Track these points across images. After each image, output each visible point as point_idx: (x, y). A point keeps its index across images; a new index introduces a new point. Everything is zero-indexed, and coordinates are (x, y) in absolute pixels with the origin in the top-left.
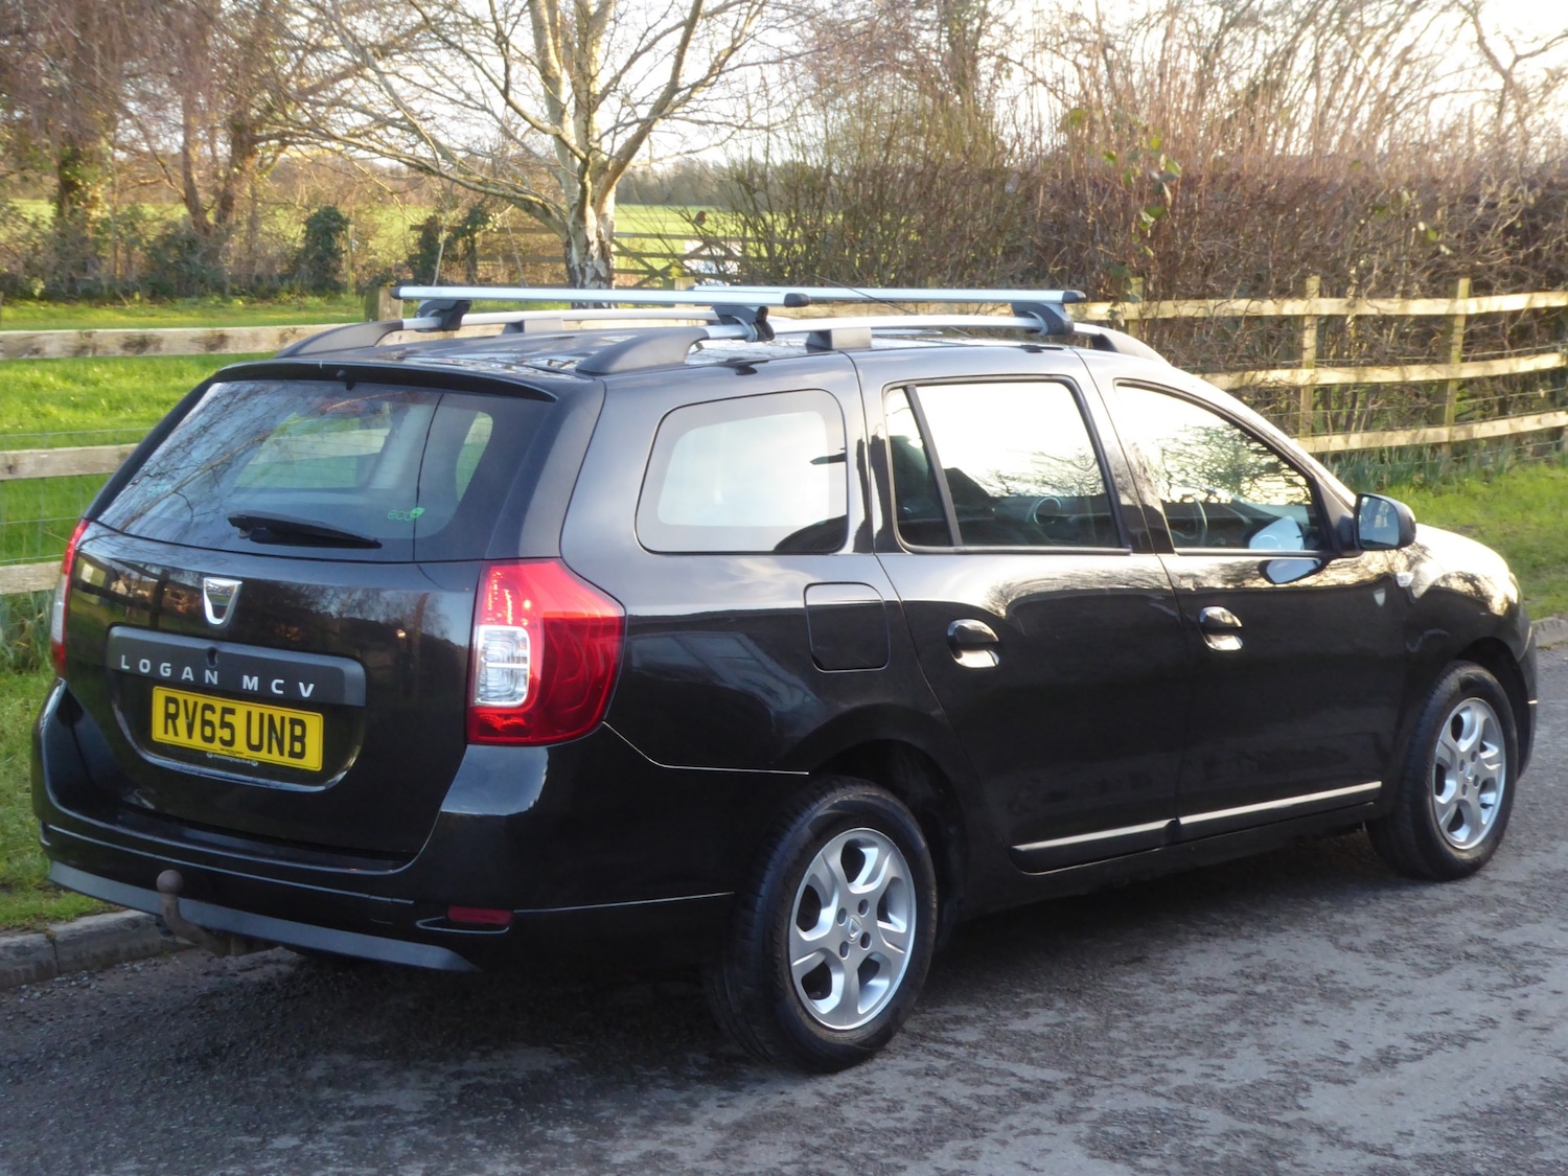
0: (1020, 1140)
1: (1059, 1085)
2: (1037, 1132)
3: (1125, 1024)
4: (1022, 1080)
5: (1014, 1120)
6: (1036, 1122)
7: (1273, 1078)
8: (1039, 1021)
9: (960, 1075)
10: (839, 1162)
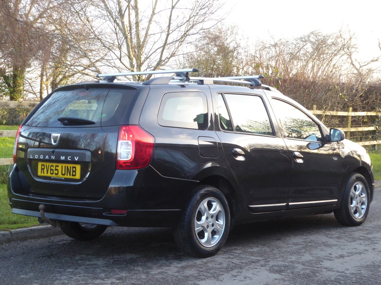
0: (252, 270)
1: (261, 260)
2: (256, 268)
3: (277, 250)
4: (252, 259)
5: (251, 266)
6: (256, 267)
7: (314, 259)
8: (255, 249)
9: (237, 258)
10: (208, 273)
